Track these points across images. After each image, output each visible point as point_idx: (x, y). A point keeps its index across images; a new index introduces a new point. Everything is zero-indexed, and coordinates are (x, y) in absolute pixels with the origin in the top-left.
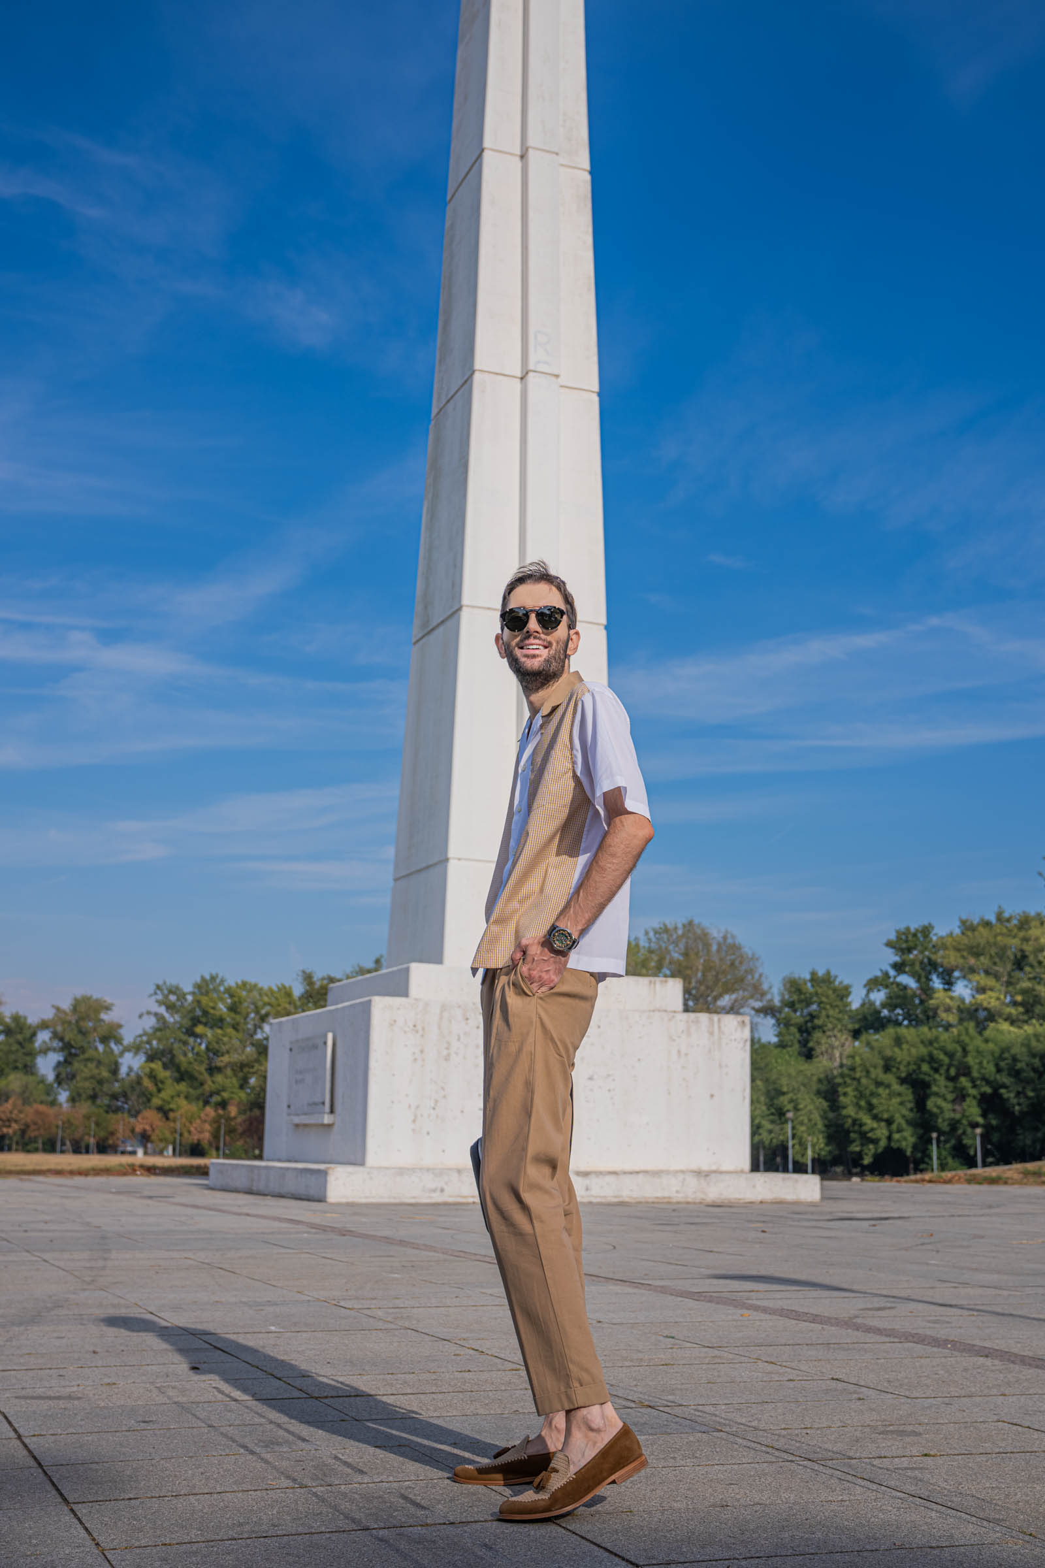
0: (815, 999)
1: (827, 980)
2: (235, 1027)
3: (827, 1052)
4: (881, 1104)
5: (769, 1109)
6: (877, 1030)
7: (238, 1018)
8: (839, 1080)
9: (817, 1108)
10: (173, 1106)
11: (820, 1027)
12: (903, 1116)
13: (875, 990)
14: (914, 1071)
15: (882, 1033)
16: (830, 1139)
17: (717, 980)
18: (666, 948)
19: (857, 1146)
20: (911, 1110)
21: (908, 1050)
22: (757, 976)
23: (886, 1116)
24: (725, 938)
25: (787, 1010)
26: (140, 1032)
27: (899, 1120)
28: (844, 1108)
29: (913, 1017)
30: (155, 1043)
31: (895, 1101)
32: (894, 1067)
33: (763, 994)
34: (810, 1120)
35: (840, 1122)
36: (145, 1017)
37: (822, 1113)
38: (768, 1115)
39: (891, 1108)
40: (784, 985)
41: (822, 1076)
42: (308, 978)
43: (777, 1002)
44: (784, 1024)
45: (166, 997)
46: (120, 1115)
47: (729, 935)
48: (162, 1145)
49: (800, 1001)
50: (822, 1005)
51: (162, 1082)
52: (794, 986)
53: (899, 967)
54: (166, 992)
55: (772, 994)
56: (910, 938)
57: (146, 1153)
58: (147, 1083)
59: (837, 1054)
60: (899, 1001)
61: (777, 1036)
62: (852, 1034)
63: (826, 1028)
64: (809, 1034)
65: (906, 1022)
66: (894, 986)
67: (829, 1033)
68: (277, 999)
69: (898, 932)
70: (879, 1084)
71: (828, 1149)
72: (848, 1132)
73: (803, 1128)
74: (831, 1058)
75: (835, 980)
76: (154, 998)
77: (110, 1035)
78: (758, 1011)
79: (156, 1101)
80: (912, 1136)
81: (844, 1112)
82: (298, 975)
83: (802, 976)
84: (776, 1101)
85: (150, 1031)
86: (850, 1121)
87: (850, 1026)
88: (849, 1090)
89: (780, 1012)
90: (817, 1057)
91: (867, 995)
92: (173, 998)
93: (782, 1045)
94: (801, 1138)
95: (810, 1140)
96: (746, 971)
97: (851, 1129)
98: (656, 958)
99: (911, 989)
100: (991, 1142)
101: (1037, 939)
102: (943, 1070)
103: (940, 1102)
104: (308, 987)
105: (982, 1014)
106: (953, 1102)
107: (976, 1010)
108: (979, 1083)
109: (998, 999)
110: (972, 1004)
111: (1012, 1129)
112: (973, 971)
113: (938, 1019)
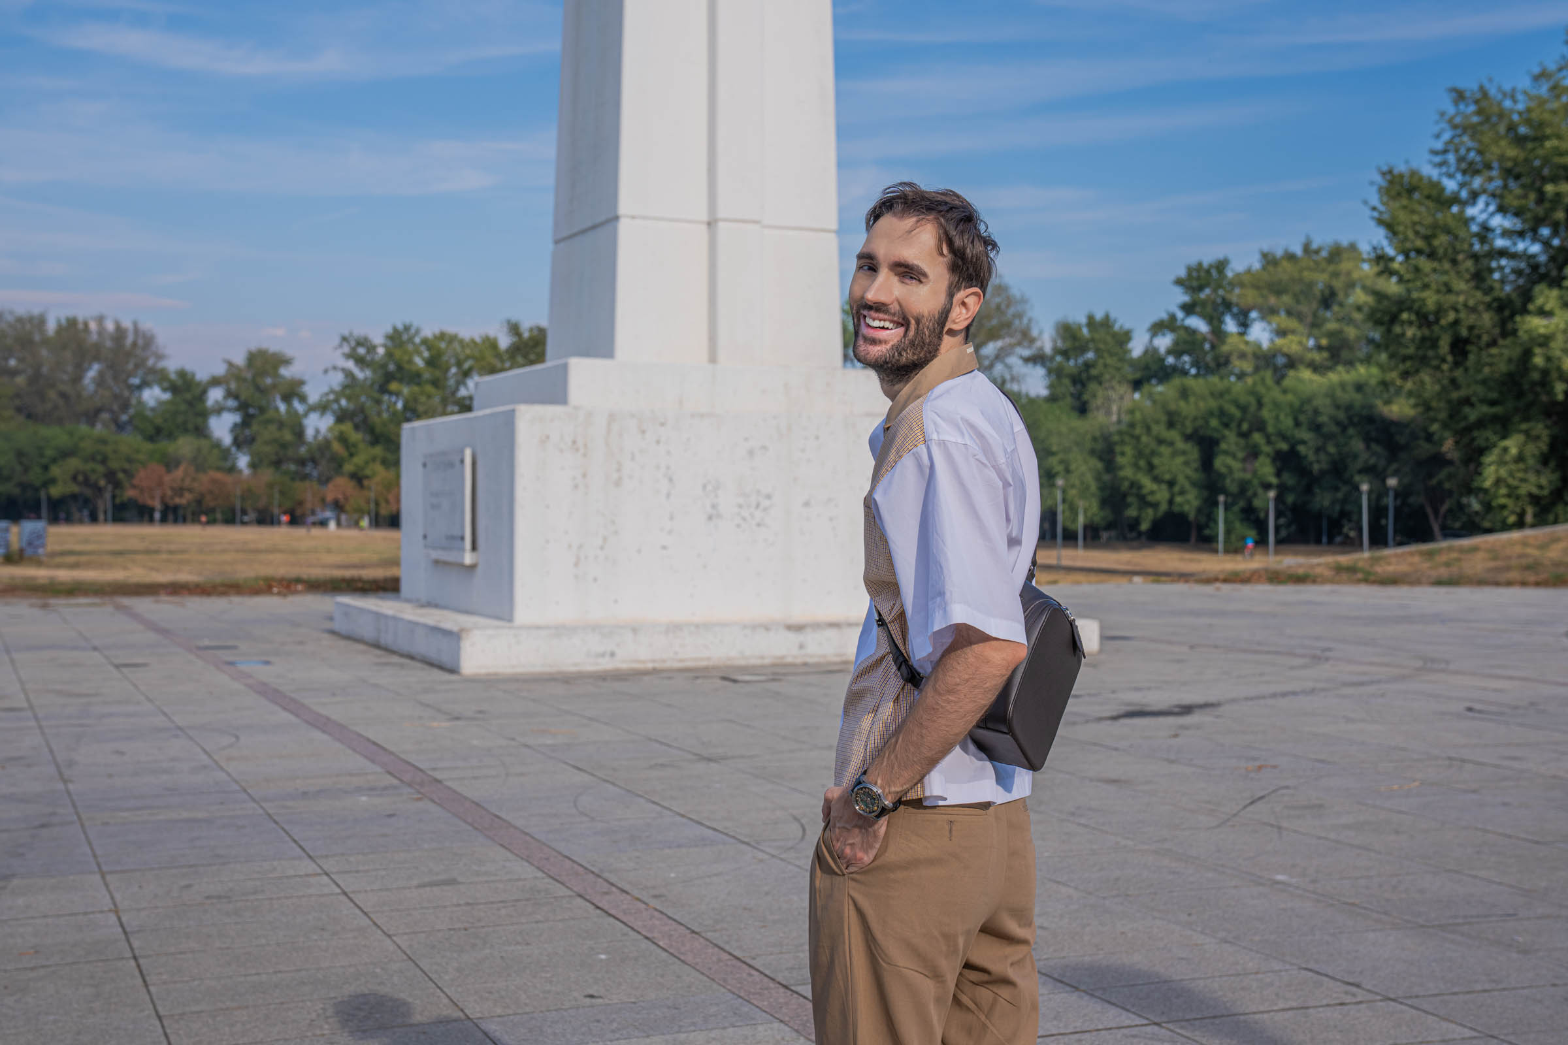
0: (1091, 345)
1: (1107, 323)
2: (435, 383)
3: (1102, 406)
4: (1162, 464)
6: (1160, 383)
7: (438, 373)
8: (1116, 438)
9: (1090, 470)
10: (368, 472)
11: (1095, 378)
12: (1187, 477)
13: (1160, 335)
14: (1201, 427)
15: (1166, 385)
16: (1104, 503)
19: (1133, 511)
21: (1195, 403)
22: (1025, 321)
23: (1167, 477)
25: (1059, 358)
26: (326, 389)
27: (1181, 479)
28: (1121, 469)
29: (1202, 365)
30: (343, 402)
31: (1179, 460)
32: (1178, 422)
33: (1032, 341)
34: (1082, 483)
35: (1116, 485)
36: (331, 373)
37: (1095, 475)
39: (1173, 469)
40: (1057, 331)
41: (1098, 434)
42: (514, 329)
43: (1048, 349)
44: (1056, 374)
45: (354, 349)
46: (307, 483)
48: (356, 516)
49: (1075, 349)
50: (1099, 353)
51: (355, 445)
52: (1067, 331)
53: (1188, 309)
54: (353, 343)
55: (1043, 341)
56: (1202, 274)
57: (339, 524)
58: (337, 447)
59: (1115, 408)
60: (1185, 347)
61: (1047, 388)
62: (1131, 386)
63: (1102, 380)
64: (1084, 385)
65: (1193, 371)
66: (1181, 330)
67: (1107, 385)
68: (480, 351)
69: (1187, 268)
70: (1161, 442)
71: (1101, 513)
72: (1125, 496)
73: (1075, 492)
74: (1108, 413)
75: (1113, 324)
76: (339, 352)
77: (293, 391)
78: (1027, 360)
79: (348, 467)
80: (1196, 499)
81: (1122, 474)
82: (502, 325)
83: (1077, 320)
85: (337, 388)
86: (1126, 483)
87: (1130, 377)
88: (1127, 449)
89: (1051, 361)
90: (1092, 412)
91: (1151, 341)
92: (361, 351)
93: (1052, 399)
94: (1072, 503)
95: (1081, 504)
96: (1013, 315)
97: (1128, 492)
99: (1200, 333)
100: (1284, 503)
101: (1349, 273)
102: (1233, 425)
103: (1229, 461)
104: (515, 339)
105: (1281, 361)
106: (1244, 460)
107: (1274, 356)
108: (1273, 438)
109: (1300, 343)
110: (1269, 349)
111: (1309, 490)
112: (1273, 311)
113: (1230, 367)
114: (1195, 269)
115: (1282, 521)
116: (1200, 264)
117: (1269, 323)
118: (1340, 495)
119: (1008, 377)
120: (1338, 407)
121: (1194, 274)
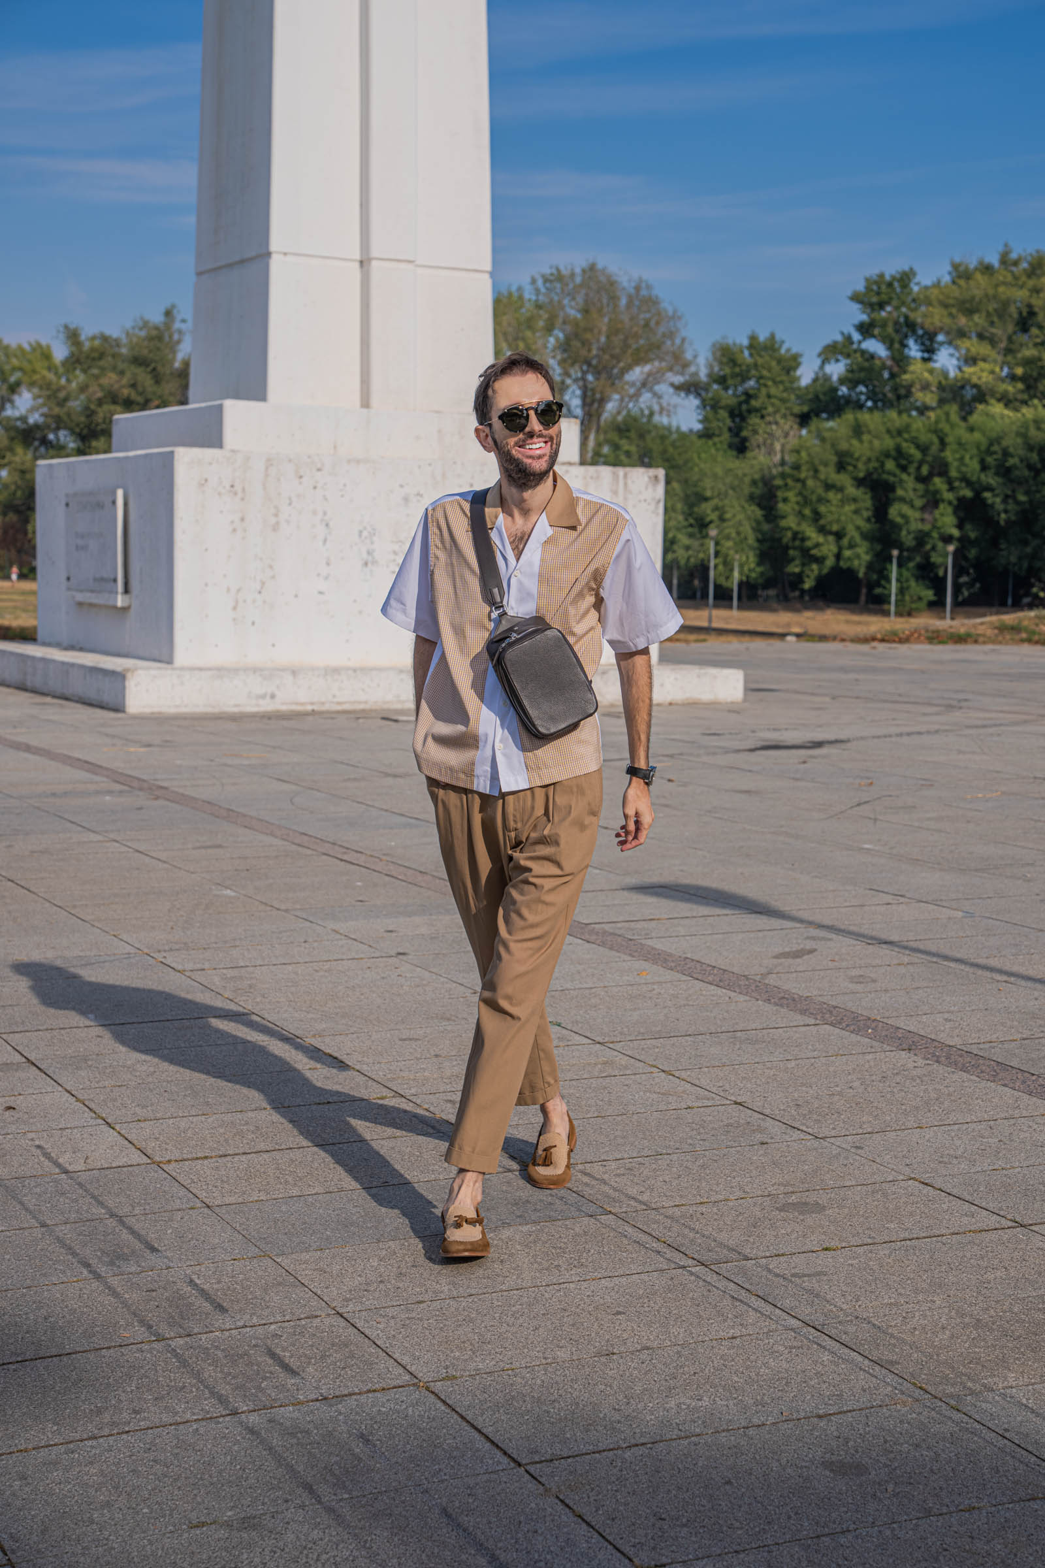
0: (753, 372)
1: (771, 346)
3: (764, 443)
4: (831, 512)
5: (686, 520)
6: (831, 417)
8: (778, 482)
9: (749, 518)
11: (757, 410)
12: (858, 528)
13: (833, 361)
14: (875, 469)
15: (838, 420)
16: (763, 557)
17: (626, 346)
18: (559, 302)
19: (796, 566)
20: (868, 520)
21: (871, 442)
22: (678, 341)
23: (835, 528)
24: (637, 289)
25: (715, 387)
27: (851, 532)
28: (784, 517)
29: (880, 396)
31: (849, 508)
32: (849, 464)
33: (686, 365)
34: (738, 533)
35: (777, 536)
37: (754, 524)
38: (685, 527)
39: (843, 518)
40: (714, 354)
41: (757, 476)
42: (73, 336)
43: (703, 375)
44: (711, 406)
47: (643, 285)
49: (734, 375)
50: (762, 381)
52: (726, 354)
53: (865, 329)
55: (698, 365)
56: (884, 287)
59: (778, 447)
60: (862, 375)
61: (700, 422)
62: (798, 420)
63: (764, 412)
64: (743, 419)
65: (869, 404)
66: (858, 355)
67: (768, 419)
68: (30, 362)
69: (867, 280)
70: (829, 487)
71: (759, 569)
72: (787, 548)
73: (730, 544)
74: (771, 452)
75: (780, 347)
78: (678, 388)
80: (867, 553)
81: (783, 523)
82: (58, 331)
83: (738, 341)
84: (696, 509)
86: (789, 534)
87: (797, 410)
88: (791, 495)
89: (707, 390)
90: (753, 451)
91: (822, 367)
93: (706, 434)
94: (726, 556)
95: (737, 558)
96: (664, 335)
97: (790, 544)
98: (546, 316)
99: (880, 358)
100: (966, 558)
102: (912, 469)
103: (906, 509)
104: (74, 349)
105: (969, 393)
106: (923, 509)
107: (963, 387)
108: (957, 484)
109: (992, 372)
110: (955, 378)
111: (995, 543)
112: (962, 334)
113: (912, 400)
114: (876, 282)
115: (964, 579)
116: (882, 276)
117: (957, 348)
118: (1029, 550)
119: (656, 408)
120: (1031, 448)
121: (875, 288)
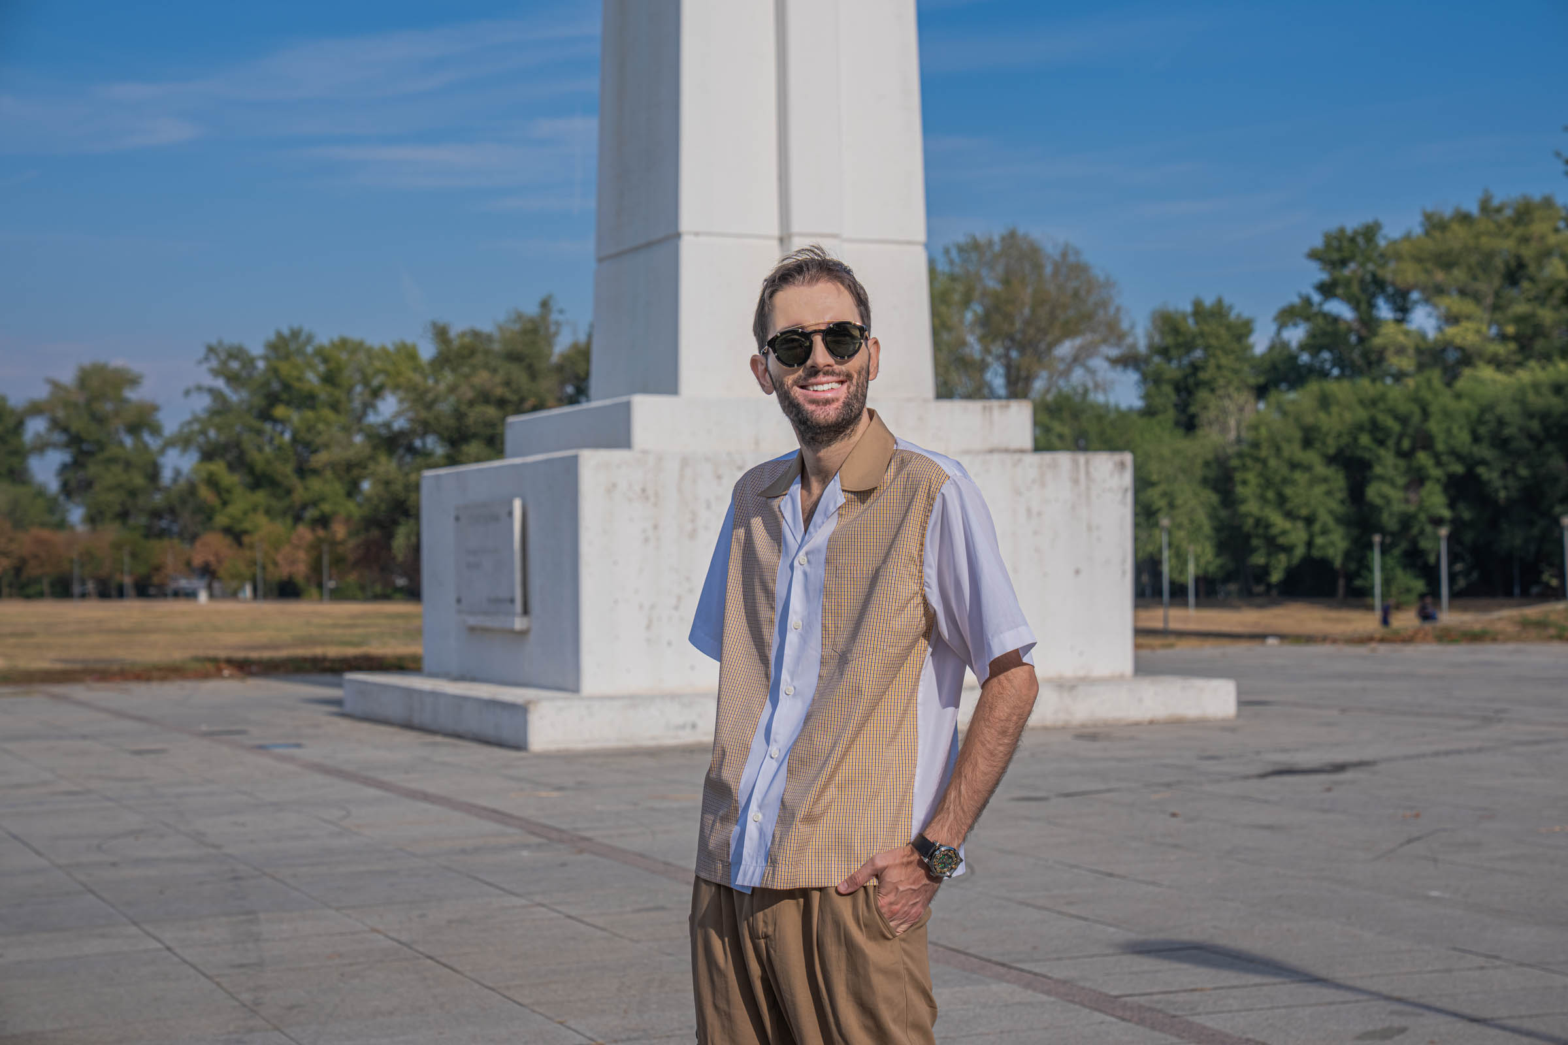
29: (1348, 362)
56: (1345, 243)
60: (1326, 340)
99: (1345, 321)
101: (1542, 238)
102: (1390, 443)
105: (1452, 356)
108: (1445, 459)
109: (1478, 332)
112: (1440, 291)
114: (1336, 238)
116: (1342, 230)
118: (1535, 531)
120: (1530, 416)
121: (1335, 244)
